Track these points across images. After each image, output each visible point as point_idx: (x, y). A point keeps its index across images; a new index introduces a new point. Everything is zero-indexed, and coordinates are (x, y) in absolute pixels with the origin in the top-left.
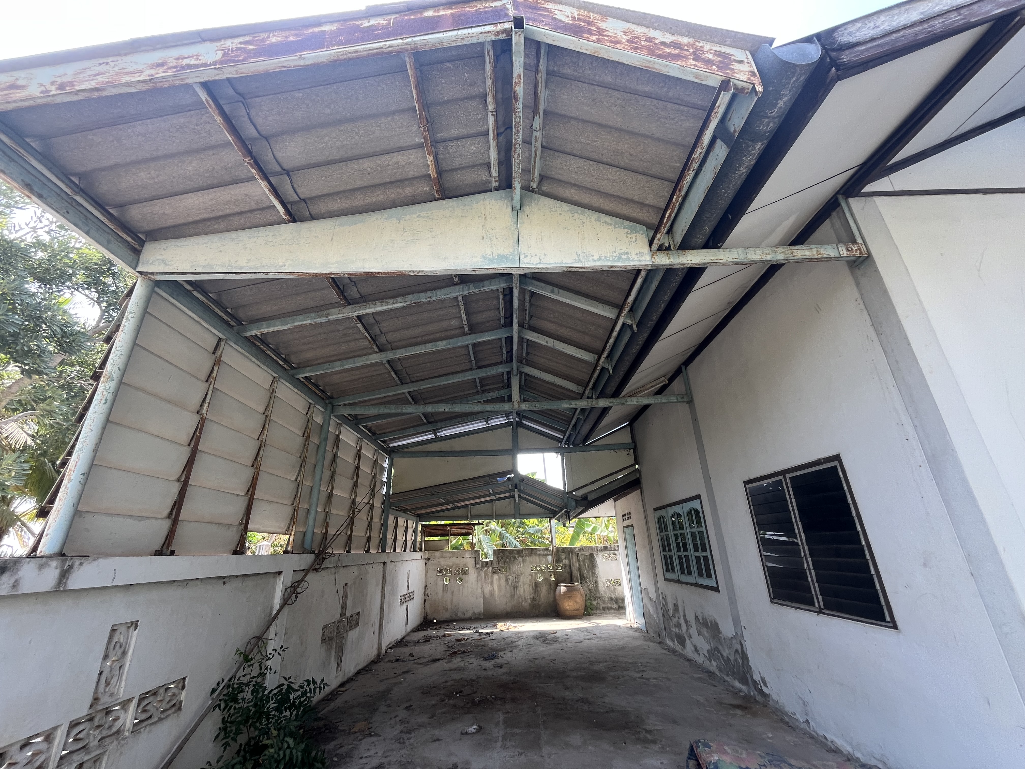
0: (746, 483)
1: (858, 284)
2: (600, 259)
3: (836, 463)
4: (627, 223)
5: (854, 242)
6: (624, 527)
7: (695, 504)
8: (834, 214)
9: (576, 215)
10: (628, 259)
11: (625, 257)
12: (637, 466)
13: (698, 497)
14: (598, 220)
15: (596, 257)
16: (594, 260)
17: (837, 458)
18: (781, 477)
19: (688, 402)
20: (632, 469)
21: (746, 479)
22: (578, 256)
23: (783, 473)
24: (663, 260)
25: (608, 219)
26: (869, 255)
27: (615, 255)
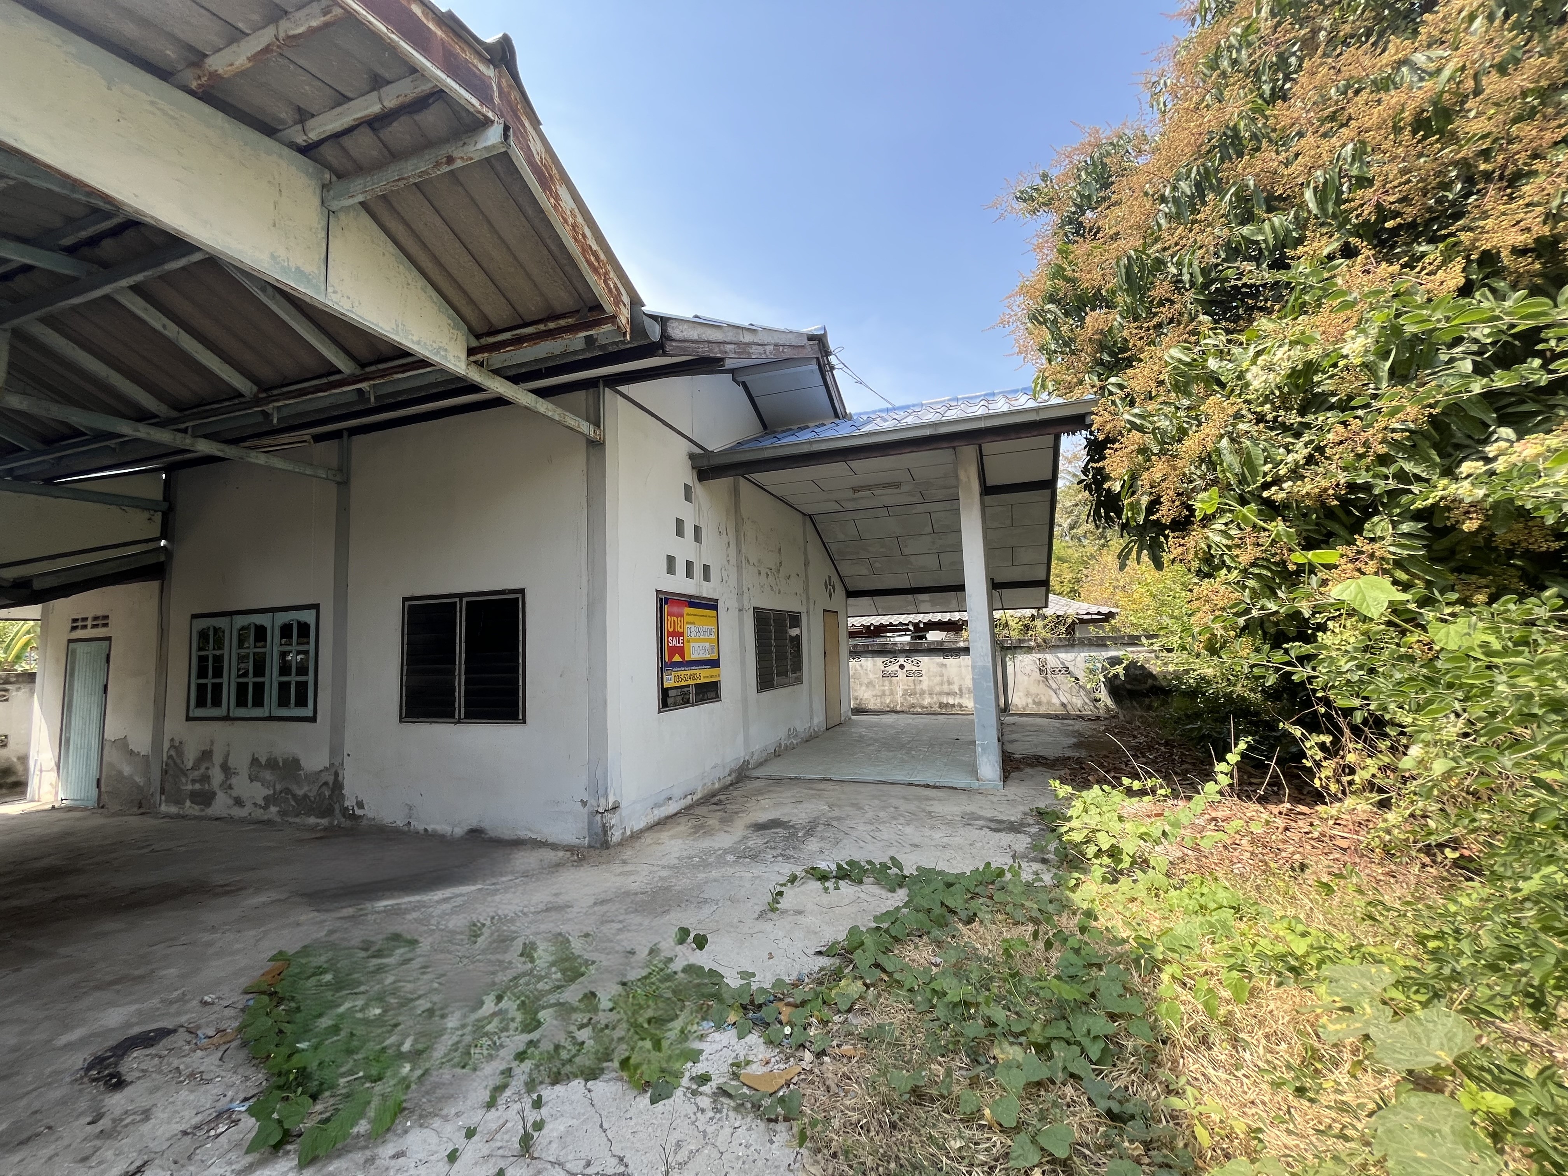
0: (405, 599)
1: (588, 460)
2: (418, 343)
3: (519, 596)
4: (451, 312)
5: (599, 427)
6: (70, 641)
7: (308, 617)
8: (591, 390)
9: (401, 267)
10: (445, 357)
11: (443, 353)
12: (163, 543)
13: (316, 607)
14: (424, 290)
15: (415, 338)
16: (413, 342)
17: (522, 591)
18: (457, 600)
19: (338, 483)
20: (151, 546)
21: (408, 595)
22: (397, 326)
23: (461, 596)
24: (476, 376)
25: (434, 294)
26: (604, 443)
27: (434, 345)
